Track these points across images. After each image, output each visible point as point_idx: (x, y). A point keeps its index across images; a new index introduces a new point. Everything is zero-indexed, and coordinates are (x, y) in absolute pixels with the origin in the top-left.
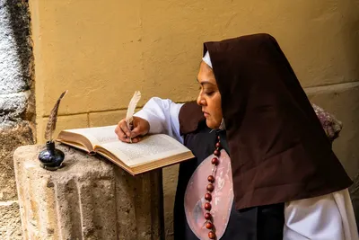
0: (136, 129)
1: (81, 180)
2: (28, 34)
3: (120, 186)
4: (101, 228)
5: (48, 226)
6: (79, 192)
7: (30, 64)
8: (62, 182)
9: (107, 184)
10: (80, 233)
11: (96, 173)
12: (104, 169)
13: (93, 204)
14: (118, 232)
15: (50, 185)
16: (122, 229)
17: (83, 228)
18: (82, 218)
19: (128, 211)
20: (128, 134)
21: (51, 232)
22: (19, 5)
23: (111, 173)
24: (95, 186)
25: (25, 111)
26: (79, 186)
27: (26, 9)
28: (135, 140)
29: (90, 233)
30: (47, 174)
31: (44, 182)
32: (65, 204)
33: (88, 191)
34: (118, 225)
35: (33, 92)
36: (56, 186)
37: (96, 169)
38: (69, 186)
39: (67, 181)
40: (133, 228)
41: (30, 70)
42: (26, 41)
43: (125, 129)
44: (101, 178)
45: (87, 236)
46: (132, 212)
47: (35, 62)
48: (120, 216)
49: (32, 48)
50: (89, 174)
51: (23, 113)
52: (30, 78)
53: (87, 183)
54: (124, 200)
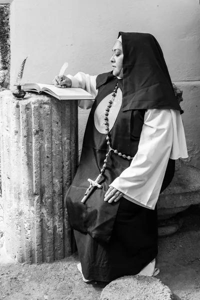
0: (64, 81)
1: (34, 103)
2: (8, 37)
3: (54, 109)
4: (43, 131)
5: (15, 129)
6: (33, 110)
7: (8, 55)
8: (24, 104)
9: (47, 106)
10: (31, 133)
11: (42, 101)
12: (46, 99)
13: (39, 116)
14: (52, 134)
15: (18, 106)
16: (54, 133)
17: (34, 130)
18: (33, 124)
19: (57, 123)
20: (59, 82)
21: (17, 132)
22: (4, 21)
23: (49, 101)
24: (41, 107)
25: (4, 82)
26: (33, 106)
27: (7, 24)
28: (63, 87)
29: (37, 132)
30: (16, 101)
31: (15, 105)
32: (25, 116)
33: (37, 109)
34: (52, 130)
35: (9, 71)
36: (21, 107)
37: (42, 99)
38: (28, 106)
39: (26, 104)
40: (60, 133)
41: (8, 59)
42: (6, 42)
43: (58, 80)
44: (44, 103)
45: (35, 134)
46: (60, 124)
47: (11, 54)
48: (53, 126)
49: (10, 46)
50: (38, 101)
51: (3, 83)
52: (8, 63)
53: (37, 105)
54: (55, 117)
